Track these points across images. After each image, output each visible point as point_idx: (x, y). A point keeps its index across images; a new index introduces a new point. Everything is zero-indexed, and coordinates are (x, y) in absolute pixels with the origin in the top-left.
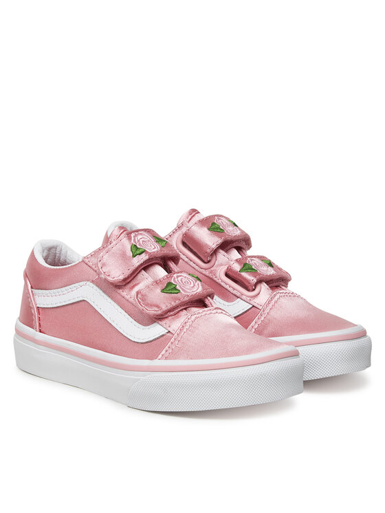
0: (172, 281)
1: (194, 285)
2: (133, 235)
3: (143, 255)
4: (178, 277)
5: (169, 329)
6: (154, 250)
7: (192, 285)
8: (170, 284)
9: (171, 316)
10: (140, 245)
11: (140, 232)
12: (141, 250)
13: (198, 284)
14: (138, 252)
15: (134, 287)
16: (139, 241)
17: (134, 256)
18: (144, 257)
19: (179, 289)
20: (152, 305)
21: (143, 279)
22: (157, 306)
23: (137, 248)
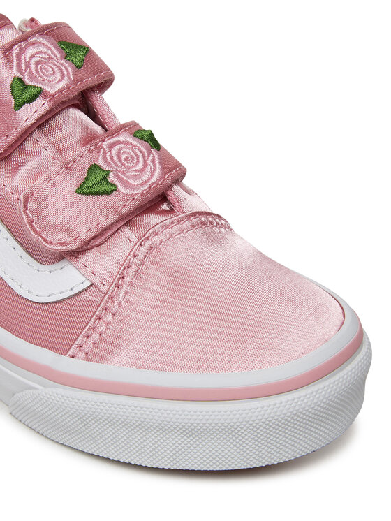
0: (101, 162)
1: (145, 164)
2: (16, 50)
3: (39, 101)
4: (111, 146)
5: (93, 278)
6: (60, 86)
7: (140, 166)
8: (94, 168)
9: (97, 246)
10: (31, 76)
11: (30, 40)
12: (32, 92)
13: (153, 161)
14: (26, 97)
15: (18, 167)
16: (28, 65)
17: (18, 107)
18: (40, 107)
19: (115, 181)
20: (57, 228)
21: (37, 152)
22: (68, 230)
23: (25, 86)
